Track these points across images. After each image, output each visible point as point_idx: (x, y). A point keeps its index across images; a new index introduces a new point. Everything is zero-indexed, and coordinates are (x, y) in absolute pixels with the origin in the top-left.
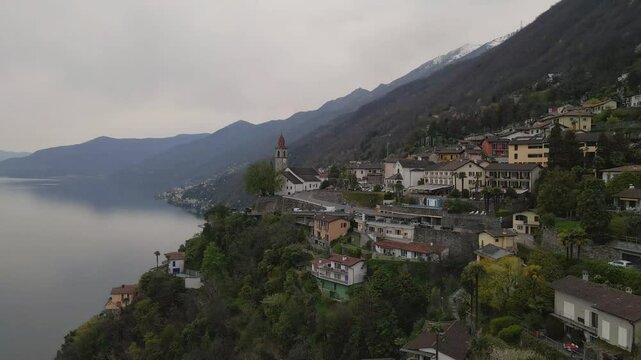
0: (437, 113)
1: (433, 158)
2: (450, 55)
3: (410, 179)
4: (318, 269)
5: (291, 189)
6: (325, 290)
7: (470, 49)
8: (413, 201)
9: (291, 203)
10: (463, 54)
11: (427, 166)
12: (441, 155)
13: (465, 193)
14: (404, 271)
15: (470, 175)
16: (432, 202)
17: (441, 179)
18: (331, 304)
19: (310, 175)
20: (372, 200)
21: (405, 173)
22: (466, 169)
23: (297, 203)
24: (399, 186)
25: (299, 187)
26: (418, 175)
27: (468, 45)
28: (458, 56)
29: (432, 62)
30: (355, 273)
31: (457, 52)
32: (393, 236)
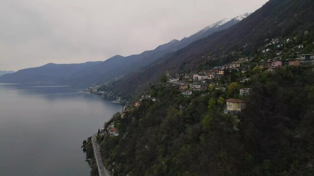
0: (209, 56)
1: (205, 73)
2: (218, 23)
3: (200, 78)
4: (183, 93)
5: (171, 81)
6: (185, 97)
7: (227, 21)
8: (200, 82)
9: (172, 84)
10: (223, 23)
11: (203, 75)
12: (207, 73)
13: (210, 80)
14: (199, 92)
15: (211, 77)
16: (204, 82)
17: (206, 77)
18: (186, 98)
19: (175, 78)
20: (192, 82)
21: (198, 76)
22: (210, 75)
23: (173, 84)
24: (198, 79)
25: (173, 80)
26: (201, 77)
27: (225, 18)
28: (221, 24)
29: (209, 26)
30: (191, 93)
31: (221, 22)
32: (197, 87)
